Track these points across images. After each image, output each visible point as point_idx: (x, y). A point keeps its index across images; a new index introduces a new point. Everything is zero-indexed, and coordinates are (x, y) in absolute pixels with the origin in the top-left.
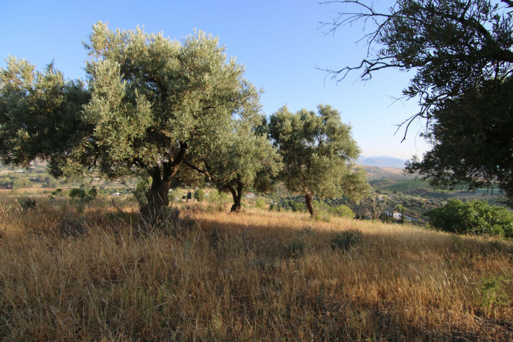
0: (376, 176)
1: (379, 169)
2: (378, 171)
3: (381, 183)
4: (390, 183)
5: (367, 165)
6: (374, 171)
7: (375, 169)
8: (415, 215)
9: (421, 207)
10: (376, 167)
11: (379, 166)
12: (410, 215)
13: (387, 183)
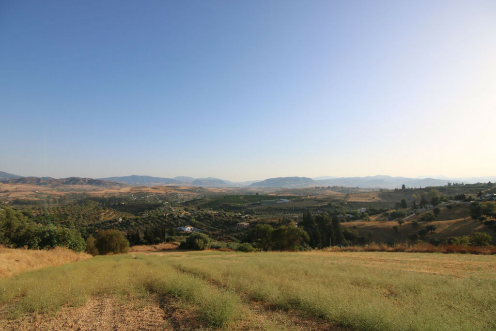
0: (200, 195)
1: (203, 189)
2: (202, 190)
3: (198, 201)
4: (206, 201)
5: (195, 186)
6: (199, 191)
7: (199, 189)
8: (203, 227)
9: (210, 220)
10: (201, 188)
11: (203, 186)
12: (200, 227)
13: (203, 201)
